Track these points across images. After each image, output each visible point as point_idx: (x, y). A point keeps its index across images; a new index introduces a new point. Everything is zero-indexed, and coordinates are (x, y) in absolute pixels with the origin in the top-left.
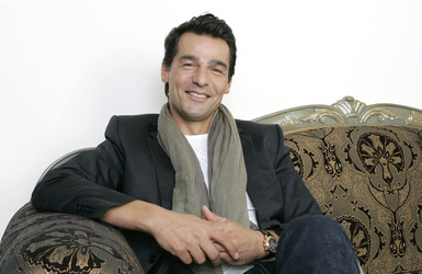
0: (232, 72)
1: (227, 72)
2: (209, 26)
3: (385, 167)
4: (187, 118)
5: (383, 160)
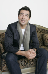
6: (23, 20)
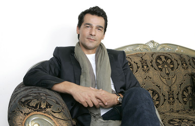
0: (105, 30)
1: (103, 30)
2: (97, 11)
3: (167, 69)
4: (87, 48)
5: (166, 66)
6: (91, 37)
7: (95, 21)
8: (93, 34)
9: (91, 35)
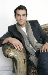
7: (21, 12)
8: (21, 18)
9: (21, 19)
